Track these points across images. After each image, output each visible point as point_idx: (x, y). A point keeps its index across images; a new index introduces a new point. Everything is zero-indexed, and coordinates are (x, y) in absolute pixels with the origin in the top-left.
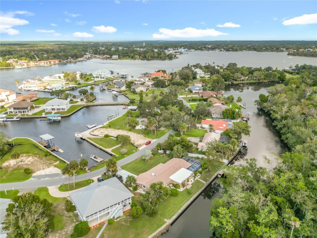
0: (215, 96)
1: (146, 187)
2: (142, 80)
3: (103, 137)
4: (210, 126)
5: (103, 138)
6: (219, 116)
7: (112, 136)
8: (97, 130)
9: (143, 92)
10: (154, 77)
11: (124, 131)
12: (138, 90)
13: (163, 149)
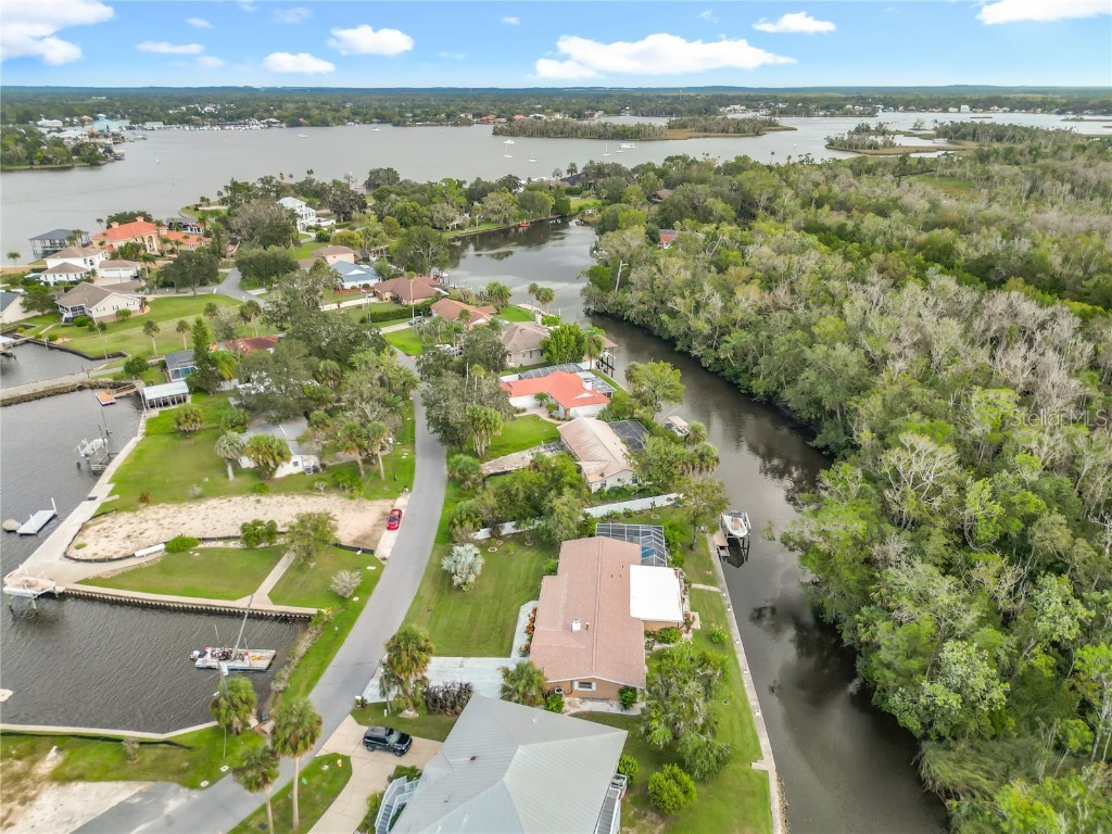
0: (446, 293)
1: (594, 685)
2: (78, 262)
3: (159, 554)
4: (541, 397)
5: (164, 560)
6: (527, 361)
7: (204, 540)
8: (87, 532)
9: (133, 315)
10: (122, 243)
11: (235, 499)
12: (102, 311)
13: (485, 525)
